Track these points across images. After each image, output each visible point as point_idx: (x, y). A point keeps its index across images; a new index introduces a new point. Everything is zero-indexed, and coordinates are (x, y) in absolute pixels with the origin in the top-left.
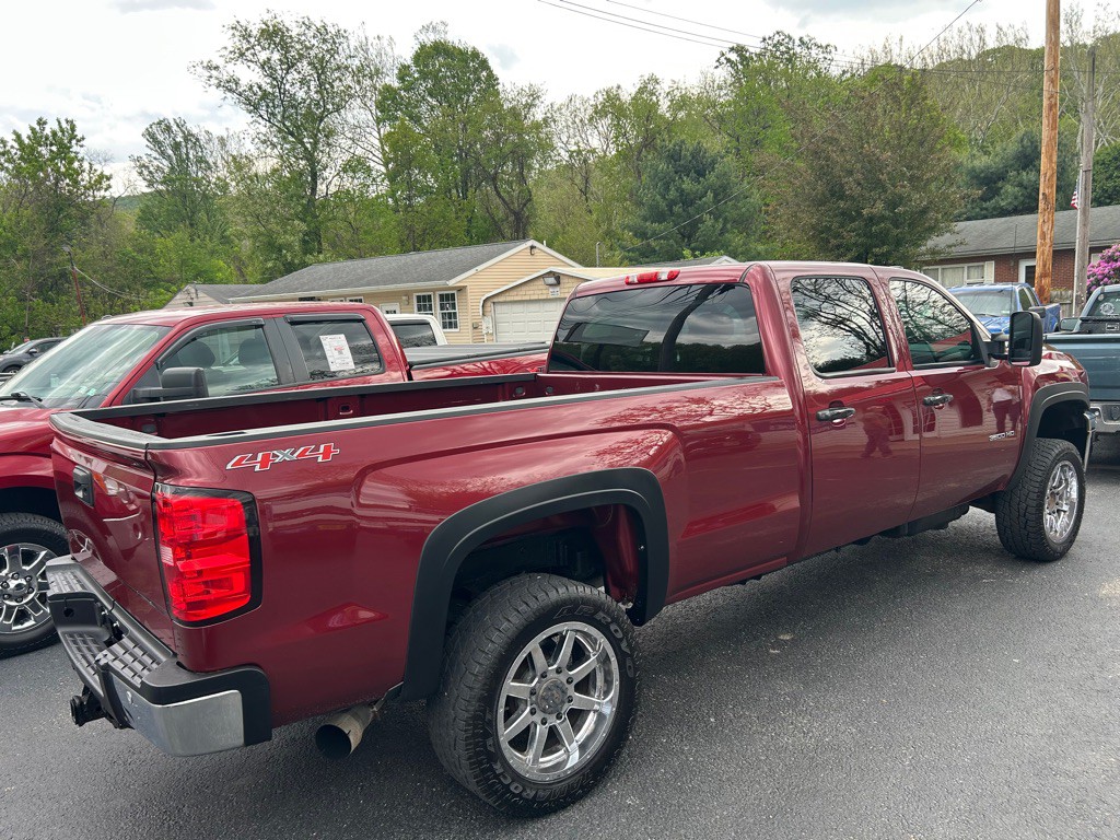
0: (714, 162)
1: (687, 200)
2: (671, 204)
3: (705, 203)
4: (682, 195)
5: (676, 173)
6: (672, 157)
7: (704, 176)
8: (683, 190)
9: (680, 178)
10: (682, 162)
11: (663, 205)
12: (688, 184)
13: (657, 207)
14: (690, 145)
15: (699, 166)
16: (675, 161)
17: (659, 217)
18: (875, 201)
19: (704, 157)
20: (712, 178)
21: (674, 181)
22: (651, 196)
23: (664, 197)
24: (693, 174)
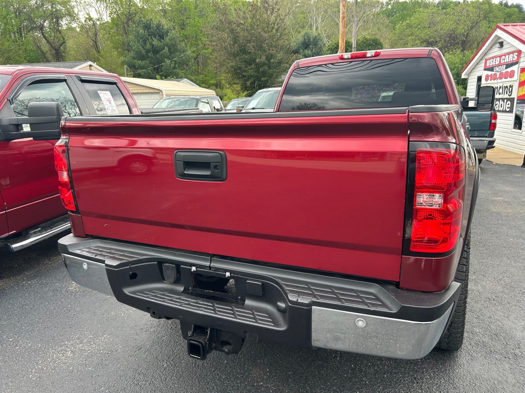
0: (167, 32)
1: (156, 51)
2: (148, 51)
3: (165, 52)
4: (153, 47)
5: (149, 35)
6: (146, 27)
7: (163, 39)
8: (153, 45)
9: (151, 38)
10: (152, 30)
11: (143, 52)
12: (156, 42)
13: (140, 52)
14: (155, 22)
15: (160, 34)
16: (148, 29)
17: (142, 58)
18: (261, 56)
19: (163, 29)
20: (167, 39)
21: (148, 40)
22: (136, 46)
23: (143, 47)
24: (157, 37)
